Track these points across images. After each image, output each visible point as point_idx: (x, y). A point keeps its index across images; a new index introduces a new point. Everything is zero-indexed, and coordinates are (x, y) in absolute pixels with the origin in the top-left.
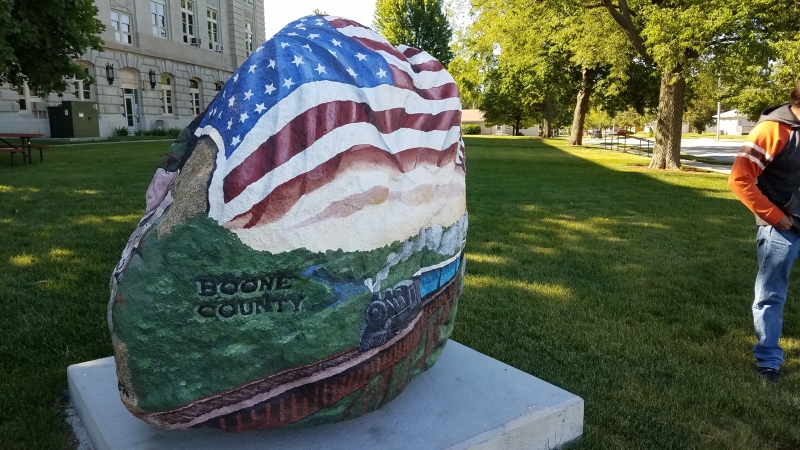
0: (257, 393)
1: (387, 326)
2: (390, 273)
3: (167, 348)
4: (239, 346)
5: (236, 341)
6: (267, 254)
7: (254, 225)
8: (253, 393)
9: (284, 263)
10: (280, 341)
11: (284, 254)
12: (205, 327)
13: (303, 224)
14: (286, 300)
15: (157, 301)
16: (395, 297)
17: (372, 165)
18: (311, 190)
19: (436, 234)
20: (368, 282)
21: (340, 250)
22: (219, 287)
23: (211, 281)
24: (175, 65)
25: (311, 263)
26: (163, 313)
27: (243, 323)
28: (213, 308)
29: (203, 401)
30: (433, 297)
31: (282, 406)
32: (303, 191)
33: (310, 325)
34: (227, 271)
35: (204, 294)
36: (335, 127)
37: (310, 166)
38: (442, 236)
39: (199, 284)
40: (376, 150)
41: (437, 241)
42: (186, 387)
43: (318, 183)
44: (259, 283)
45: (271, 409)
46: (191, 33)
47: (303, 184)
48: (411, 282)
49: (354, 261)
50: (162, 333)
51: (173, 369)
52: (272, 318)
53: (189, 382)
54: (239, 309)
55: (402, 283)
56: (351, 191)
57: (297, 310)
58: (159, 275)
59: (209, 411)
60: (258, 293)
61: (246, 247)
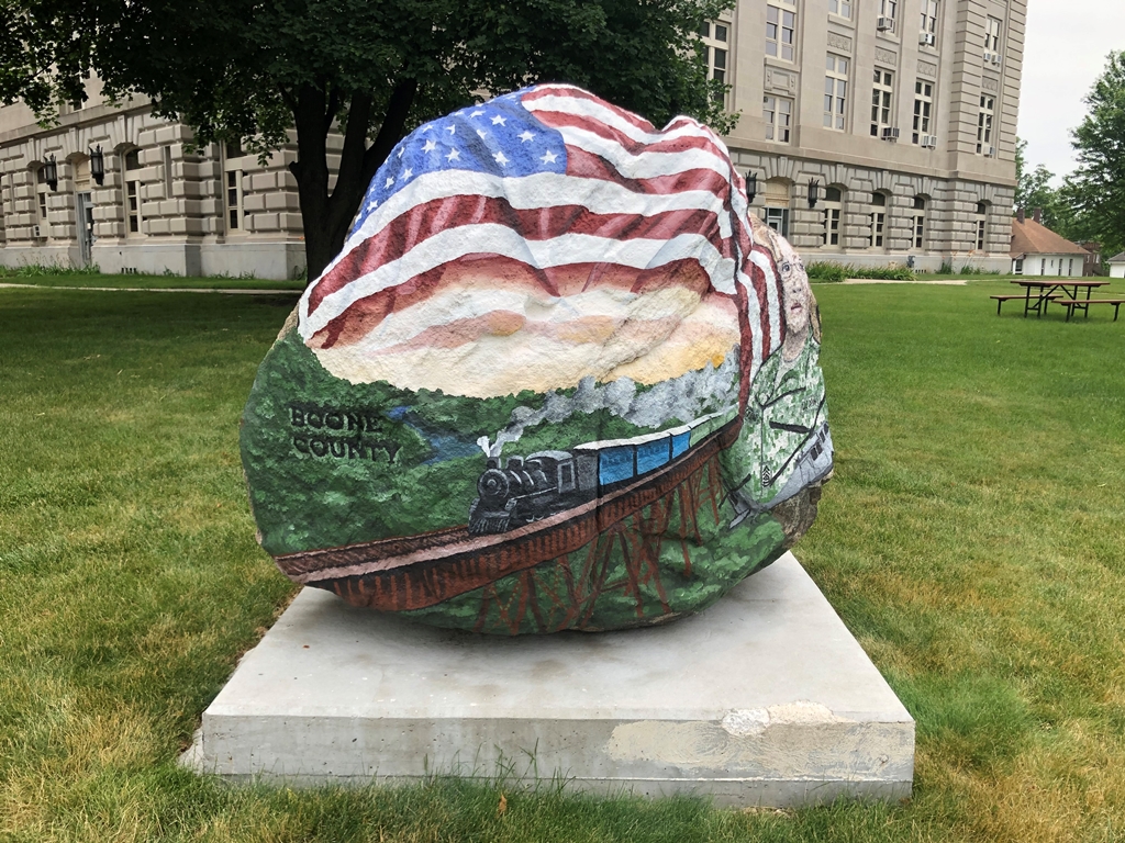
0: (366, 561)
1: (508, 506)
2: (523, 436)
3: (276, 482)
4: (337, 495)
5: (333, 488)
6: (347, 383)
7: (331, 345)
8: (361, 558)
9: (364, 397)
10: (376, 498)
11: (363, 386)
12: (302, 463)
13: (388, 352)
14: (380, 448)
15: (262, 425)
16: (526, 469)
17: (499, 281)
18: (400, 309)
19: (624, 393)
20: (483, 442)
21: (439, 391)
22: (306, 416)
23: (300, 410)
24: (851, 171)
25: (397, 402)
26: (267, 439)
27: (334, 467)
28: (305, 441)
29: (312, 554)
30: (628, 489)
31: (394, 586)
32: (390, 308)
33: (405, 484)
34: (313, 399)
35: (294, 423)
36: (444, 227)
37: (403, 278)
38: (636, 396)
39: (290, 410)
40: (512, 261)
41: (625, 404)
42: (295, 532)
43: (410, 299)
44: (346, 420)
45: (382, 584)
46: (885, 119)
47: (391, 299)
48: (567, 455)
49: (459, 408)
50: (270, 463)
51: (285, 509)
52: (368, 468)
53: (298, 527)
54: (330, 449)
55: (549, 454)
56: (459, 314)
57: (392, 462)
58: (263, 395)
59: (321, 569)
60: (345, 431)
61: (326, 373)
